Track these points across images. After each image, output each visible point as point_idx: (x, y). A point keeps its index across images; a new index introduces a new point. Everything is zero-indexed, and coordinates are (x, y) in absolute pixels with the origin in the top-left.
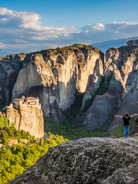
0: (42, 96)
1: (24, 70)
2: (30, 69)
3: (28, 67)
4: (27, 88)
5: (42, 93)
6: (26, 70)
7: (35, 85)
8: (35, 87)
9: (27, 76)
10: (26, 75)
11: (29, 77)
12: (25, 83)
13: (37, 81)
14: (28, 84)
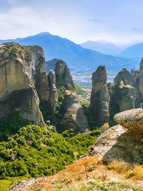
0: (32, 102)
1: (2, 69)
2: (10, 68)
3: (7, 66)
4: (6, 93)
5: (32, 98)
6: (5, 70)
7: (18, 89)
8: (19, 91)
9: (6, 78)
10: (5, 76)
11: (9, 79)
12: (3, 86)
13: (22, 83)
14: (7, 87)
